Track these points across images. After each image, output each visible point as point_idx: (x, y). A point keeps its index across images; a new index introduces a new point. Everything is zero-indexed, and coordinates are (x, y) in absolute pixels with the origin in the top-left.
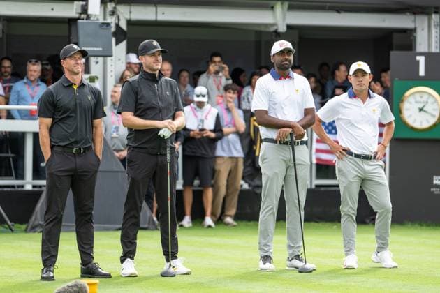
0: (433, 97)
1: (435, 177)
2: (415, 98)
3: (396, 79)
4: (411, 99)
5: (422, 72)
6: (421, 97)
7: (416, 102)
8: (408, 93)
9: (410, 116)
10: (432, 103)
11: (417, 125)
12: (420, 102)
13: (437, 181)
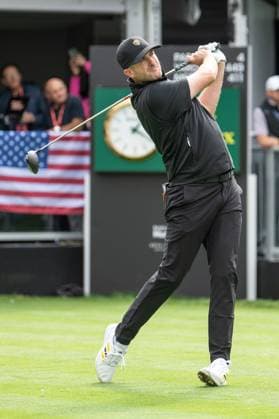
1: (155, 227)
4: (120, 115)
7: (128, 119)
8: (116, 107)
12: (133, 119)
13: (157, 232)
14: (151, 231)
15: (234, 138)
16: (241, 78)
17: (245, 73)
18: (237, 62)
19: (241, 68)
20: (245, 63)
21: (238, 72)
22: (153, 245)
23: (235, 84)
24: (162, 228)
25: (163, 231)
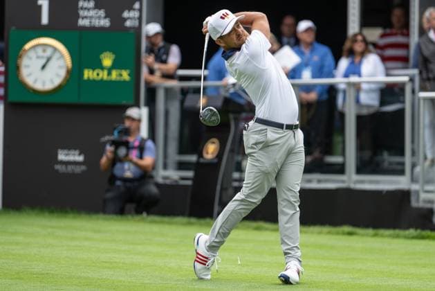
0: (59, 51)
1: (60, 152)
2: (36, 53)
3: (13, 28)
4: (32, 54)
5: (45, 20)
6: (44, 51)
7: (38, 57)
8: (27, 46)
9: (30, 75)
10: (58, 59)
11: (39, 86)
12: (42, 57)
13: (62, 156)
14: (56, 155)
15: (129, 75)
16: (136, 23)
17: (140, 18)
18: (134, 10)
19: (136, 14)
20: (140, 10)
21: (134, 18)
22: (58, 167)
23: (130, 28)
24: (66, 152)
25: (67, 155)
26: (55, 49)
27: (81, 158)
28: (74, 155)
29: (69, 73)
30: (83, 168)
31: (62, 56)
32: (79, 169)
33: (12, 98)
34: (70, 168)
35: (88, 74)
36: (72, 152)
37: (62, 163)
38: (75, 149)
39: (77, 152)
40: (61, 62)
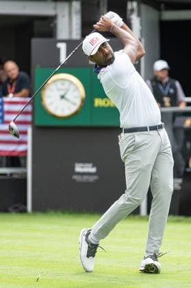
0: (75, 84)
1: (77, 165)
2: (56, 86)
3: (38, 66)
5: (63, 59)
6: (63, 84)
7: (58, 90)
8: (50, 81)
9: (52, 103)
10: (74, 91)
11: (59, 113)
12: (61, 90)
13: (79, 168)
24: (81, 165)
25: (82, 167)
26: (71, 82)
27: (93, 170)
28: (88, 167)
29: (84, 101)
30: (96, 177)
31: (77, 88)
32: (92, 179)
33: (38, 123)
34: (85, 178)
35: (98, 102)
36: (87, 165)
37: (79, 174)
38: (89, 162)
39: (90, 165)
40: (76, 94)
